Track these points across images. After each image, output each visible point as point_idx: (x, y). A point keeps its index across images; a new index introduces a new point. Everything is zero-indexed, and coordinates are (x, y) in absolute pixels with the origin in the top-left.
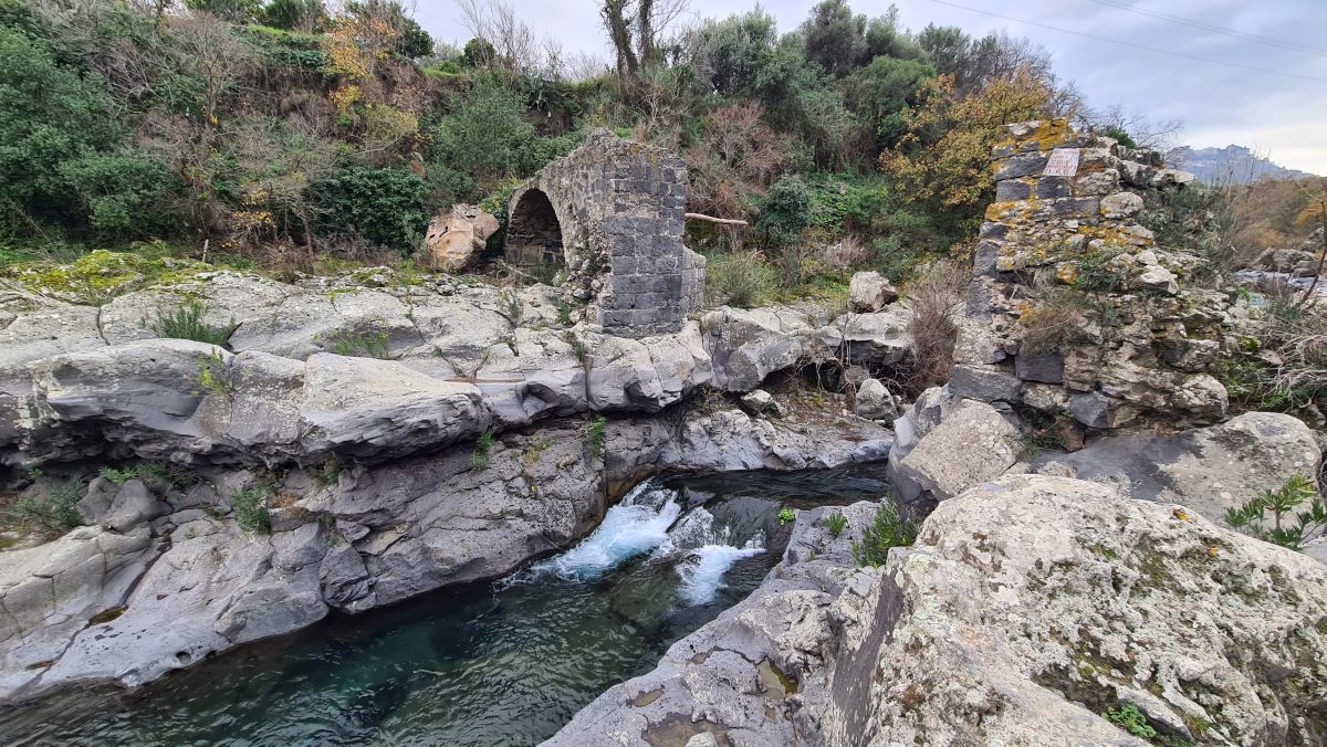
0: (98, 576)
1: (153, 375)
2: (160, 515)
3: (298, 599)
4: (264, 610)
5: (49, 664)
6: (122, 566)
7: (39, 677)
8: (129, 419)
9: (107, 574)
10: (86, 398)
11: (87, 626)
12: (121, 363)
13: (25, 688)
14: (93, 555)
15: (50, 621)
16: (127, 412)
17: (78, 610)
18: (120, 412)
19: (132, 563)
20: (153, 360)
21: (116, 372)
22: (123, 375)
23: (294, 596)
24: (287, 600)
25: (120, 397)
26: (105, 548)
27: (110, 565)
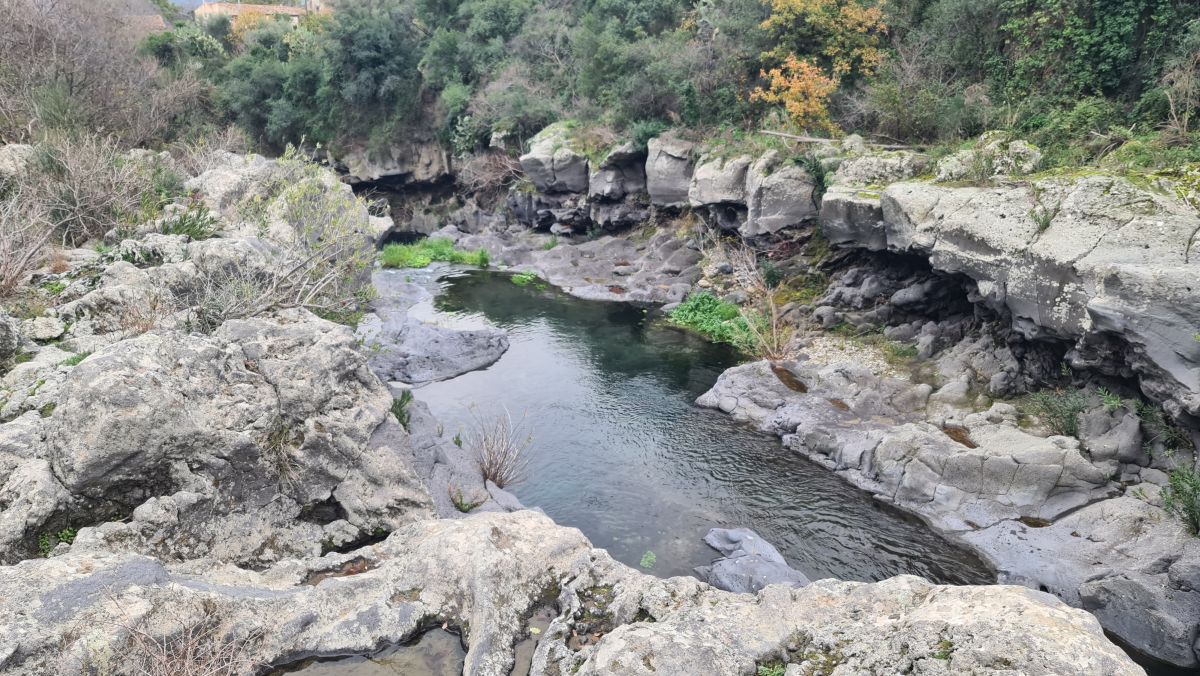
0: (1049, 485)
1: (1182, 306)
2: (1134, 462)
3: (1164, 620)
4: (1128, 605)
5: (976, 527)
6: (1072, 489)
7: (965, 532)
8: (1141, 346)
9: (1057, 488)
10: (1116, 311)
11: (1016, 520)
12: (1159, 285)
13: (953, 532)
14: (1055, 463)
15: (999, 498)
16: (1142, 338)
17: (1020, 502)
18: (1136, 335)
19: (1079, 492)
20: (1189, 289)
21: (1151, 293)
22: (1156, 297)
23: (1163, 614)
24: (1153, 612)
25: (1143, 318)
26: (1067, 464)
27: (1063, 481)
